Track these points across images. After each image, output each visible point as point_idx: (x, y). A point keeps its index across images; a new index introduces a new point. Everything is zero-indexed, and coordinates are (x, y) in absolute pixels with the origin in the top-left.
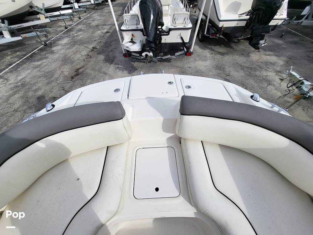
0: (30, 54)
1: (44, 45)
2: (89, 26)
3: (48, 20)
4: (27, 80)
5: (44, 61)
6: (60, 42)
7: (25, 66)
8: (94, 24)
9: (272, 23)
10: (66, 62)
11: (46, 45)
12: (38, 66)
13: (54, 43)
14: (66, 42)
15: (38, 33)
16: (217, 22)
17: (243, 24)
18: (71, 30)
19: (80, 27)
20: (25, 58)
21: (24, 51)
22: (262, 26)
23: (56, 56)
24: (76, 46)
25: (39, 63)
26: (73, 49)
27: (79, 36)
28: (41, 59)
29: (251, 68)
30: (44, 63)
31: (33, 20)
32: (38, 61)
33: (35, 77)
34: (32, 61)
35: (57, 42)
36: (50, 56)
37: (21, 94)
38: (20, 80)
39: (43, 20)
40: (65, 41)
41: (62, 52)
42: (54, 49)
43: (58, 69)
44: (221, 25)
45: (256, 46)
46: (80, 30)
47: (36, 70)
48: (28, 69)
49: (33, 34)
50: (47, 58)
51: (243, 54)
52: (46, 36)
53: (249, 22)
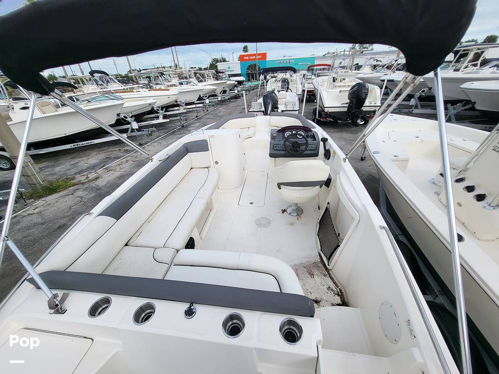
0: (172, 131)
2: (217, 116)
3: (185, 111)
6: (193, 125)
7: (170, 137)
8: (220, 114)
9: (364, 109)
11: (183, 126)
13: (188, 126)
15: (182, 118)
16: (323, 109)
17: (345, 110)
18: (200, 118)
19: (208, 116)
20: (169, 133)
21: (166, 130)
22: (358, 110)
27: (208, 121)
28: (181, 134)
31: (174, 110)
34: (174, 135)
35: (191, 125)
39: (182, 110)
42: (189, 129)
44: (326, 110)
45: (356, 125)
46: (209, 118)
49: (179, 118)
52: (186, 120)
53: (349, 107)
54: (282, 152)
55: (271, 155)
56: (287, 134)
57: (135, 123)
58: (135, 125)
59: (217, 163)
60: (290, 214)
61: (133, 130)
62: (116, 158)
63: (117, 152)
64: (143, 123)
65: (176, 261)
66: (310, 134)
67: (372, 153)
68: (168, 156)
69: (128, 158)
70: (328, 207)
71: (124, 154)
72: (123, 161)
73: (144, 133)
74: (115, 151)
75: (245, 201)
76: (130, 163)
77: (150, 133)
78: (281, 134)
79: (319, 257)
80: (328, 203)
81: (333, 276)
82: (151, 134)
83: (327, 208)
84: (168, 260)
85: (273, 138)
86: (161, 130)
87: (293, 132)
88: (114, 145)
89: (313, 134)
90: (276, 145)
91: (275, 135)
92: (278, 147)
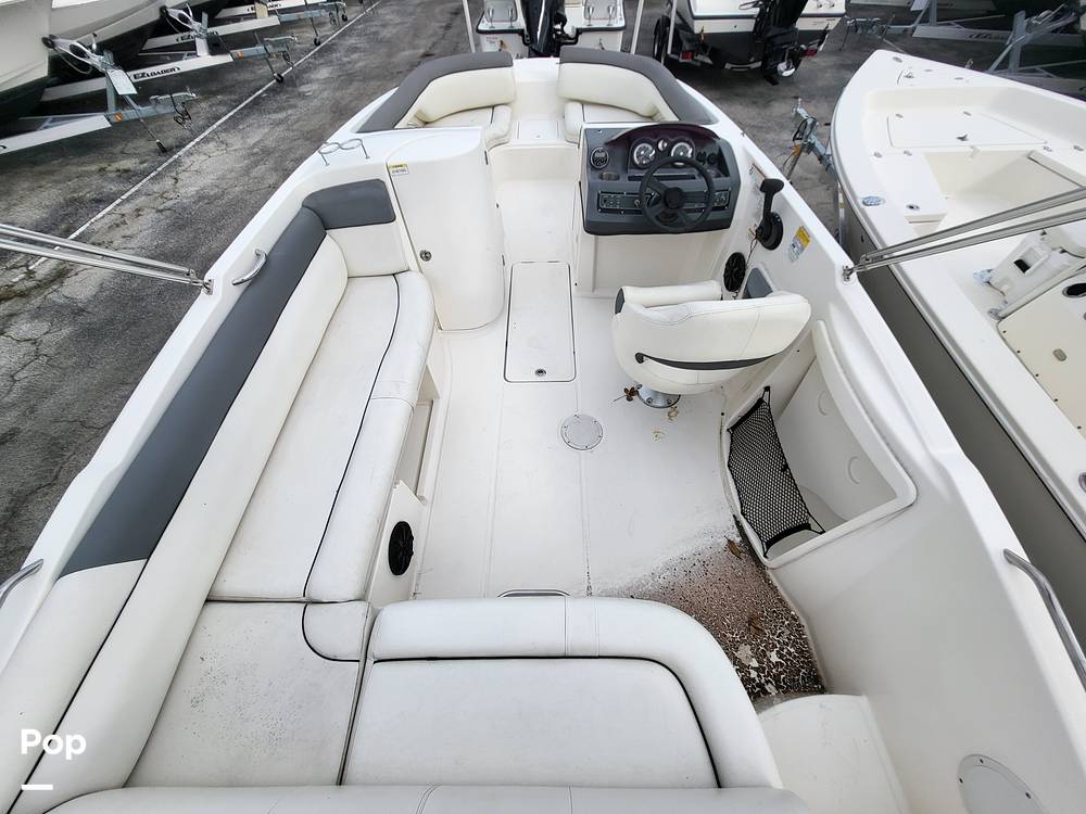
0: (251, 98)
1: (278, 80)
2: (375, 39)
3: (275, 21)
4: (270, 143)
5: (290, 112)
6: (312, 76)
8: (386, 33)
10: (342, 115)
11: (281, 80)
12: (281, 122)
13: (297, 77)
14: (327, 75)
15: (269, 47)
16: (690, 22)
17: (750, 26)
18: (329, 49)
19: (350, 41)
20: (242, 106)
21: (231, 93)
22: (785, 30)
23: (316, 103)
24: (356, 84)
25: (281, 115)
26: (351, 89)
28: (281, 109)
29: (762, 127)
30: (291, 115)
32: (275, 112)
33: (284, 139)
34: (261, 112)
35: (305, 76)
36: (301, 103)
37: (270, 164)
38: (255, 144)
39: (264, 17)
40: (324, 73)
41: (325, 94)
42: (303, 89)
43: (327, 126)
44: (697, 27)
45: (772, 77)
46: (354, 49)
47: (281, 128)
48: (259, 126)
49: (258, 50)
50: (295, 106)
51: (755, 103)
52: (285, 56)
54: (623, 219)
55: (592, 228)
56: (643, 152)
57: (119, 73)
58: (123, 82)
59: (426, 256)
60: (649, 402)
61: (121, 101)
62: (102, 201)
63: (96, 181)
64: (148, 70)
65: (377, 649)
66: (708, 150)
67: (860, 201)
68: (263, 260)
69: (141, 200)
70: (766, 399)
71: (121, 187)
72: (128, 208)
73: (161, 110)
74: (88, 177)
75: (521, 368)
76: (149, 217)
77: (181, 108)
78: (620, 152)
79: (736, 530)
80: (767, 389)
81: (776, 583)
82: (185, 115)
83: (760, 401)
84: (353, 647)
85: (594, 164)
86: (215, 94)
87: (660, 145)
88: (80, 155)
89: (720, 149)
90: (606, 196)
91: (603, 155)
92: (614, 203)
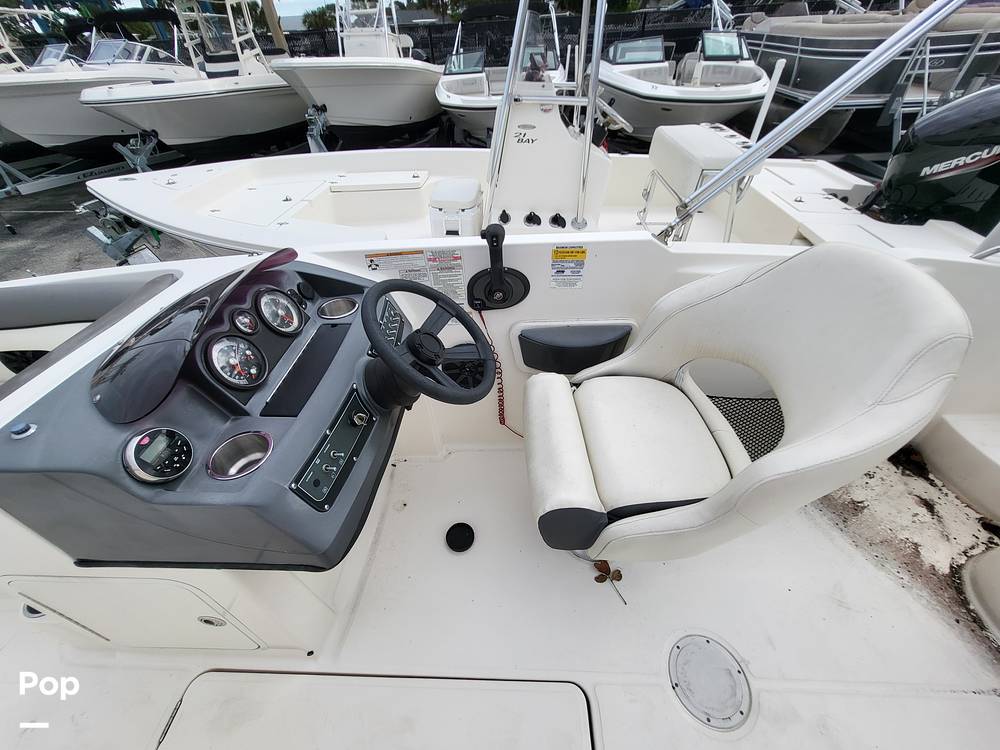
55: (344, 541)
56: (232, 356)
87: (242, 326)
89: (298, 272)
90: (309, 476)
91: (161, 444)
92: (335, 461)
